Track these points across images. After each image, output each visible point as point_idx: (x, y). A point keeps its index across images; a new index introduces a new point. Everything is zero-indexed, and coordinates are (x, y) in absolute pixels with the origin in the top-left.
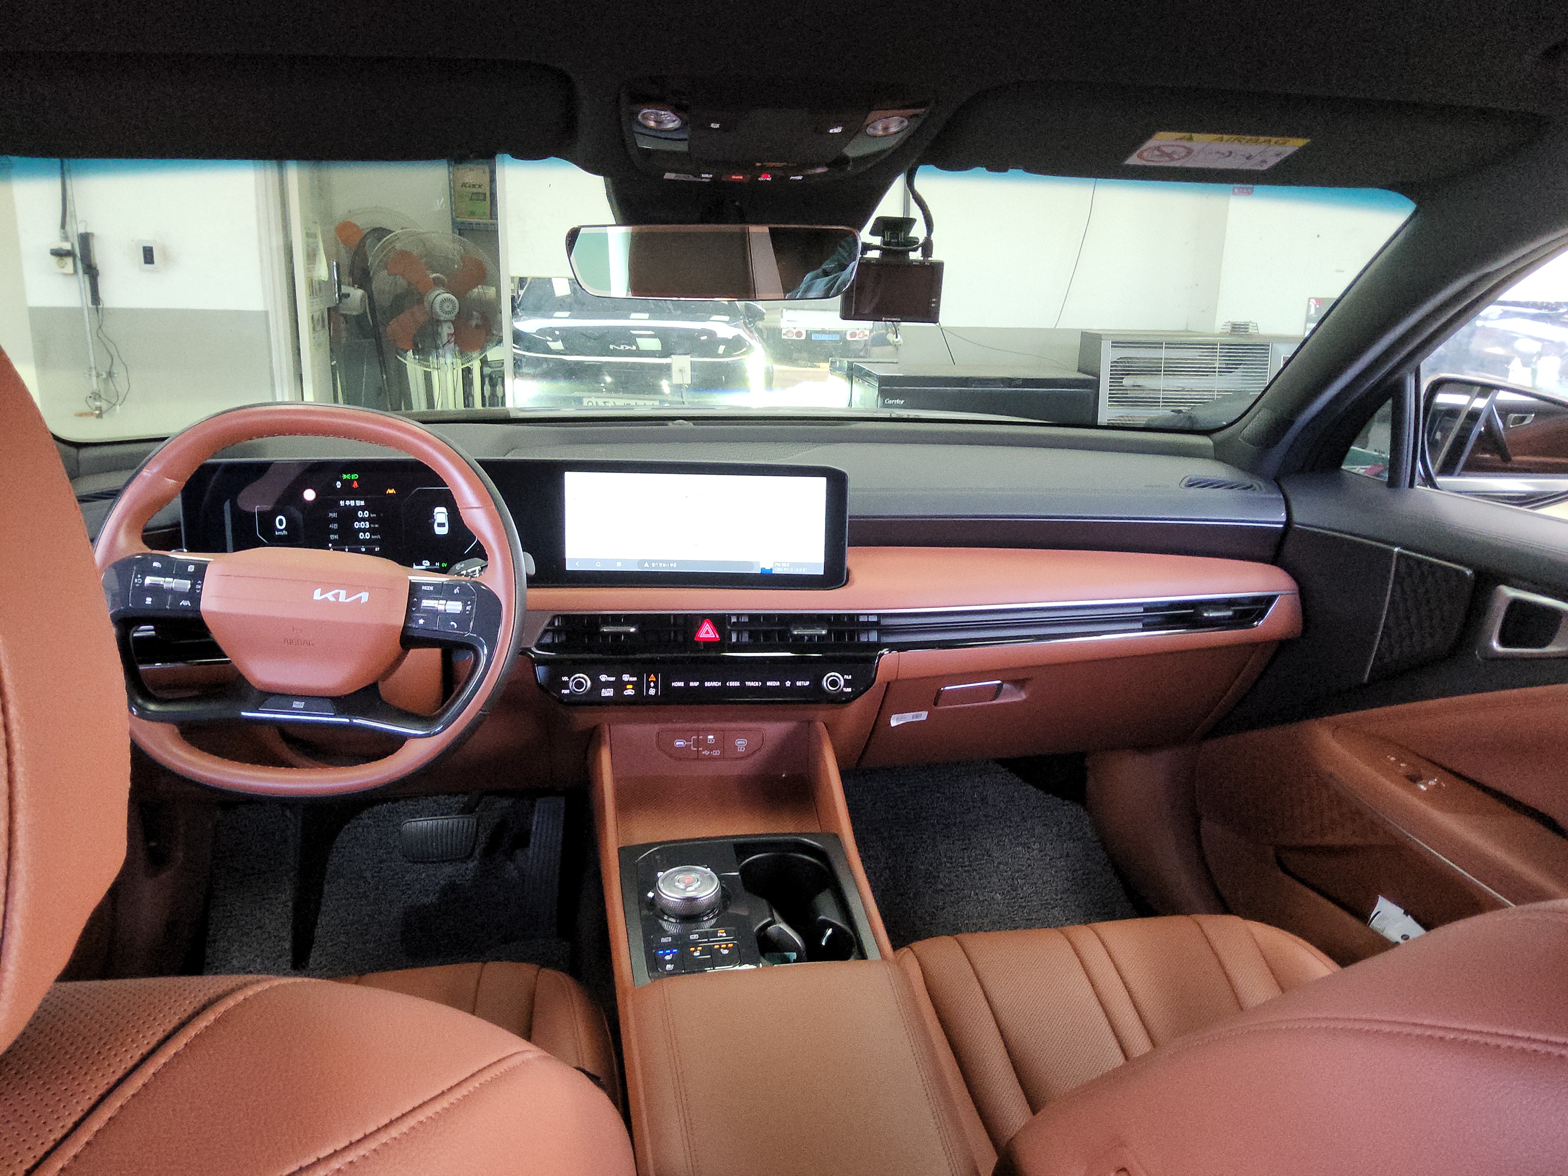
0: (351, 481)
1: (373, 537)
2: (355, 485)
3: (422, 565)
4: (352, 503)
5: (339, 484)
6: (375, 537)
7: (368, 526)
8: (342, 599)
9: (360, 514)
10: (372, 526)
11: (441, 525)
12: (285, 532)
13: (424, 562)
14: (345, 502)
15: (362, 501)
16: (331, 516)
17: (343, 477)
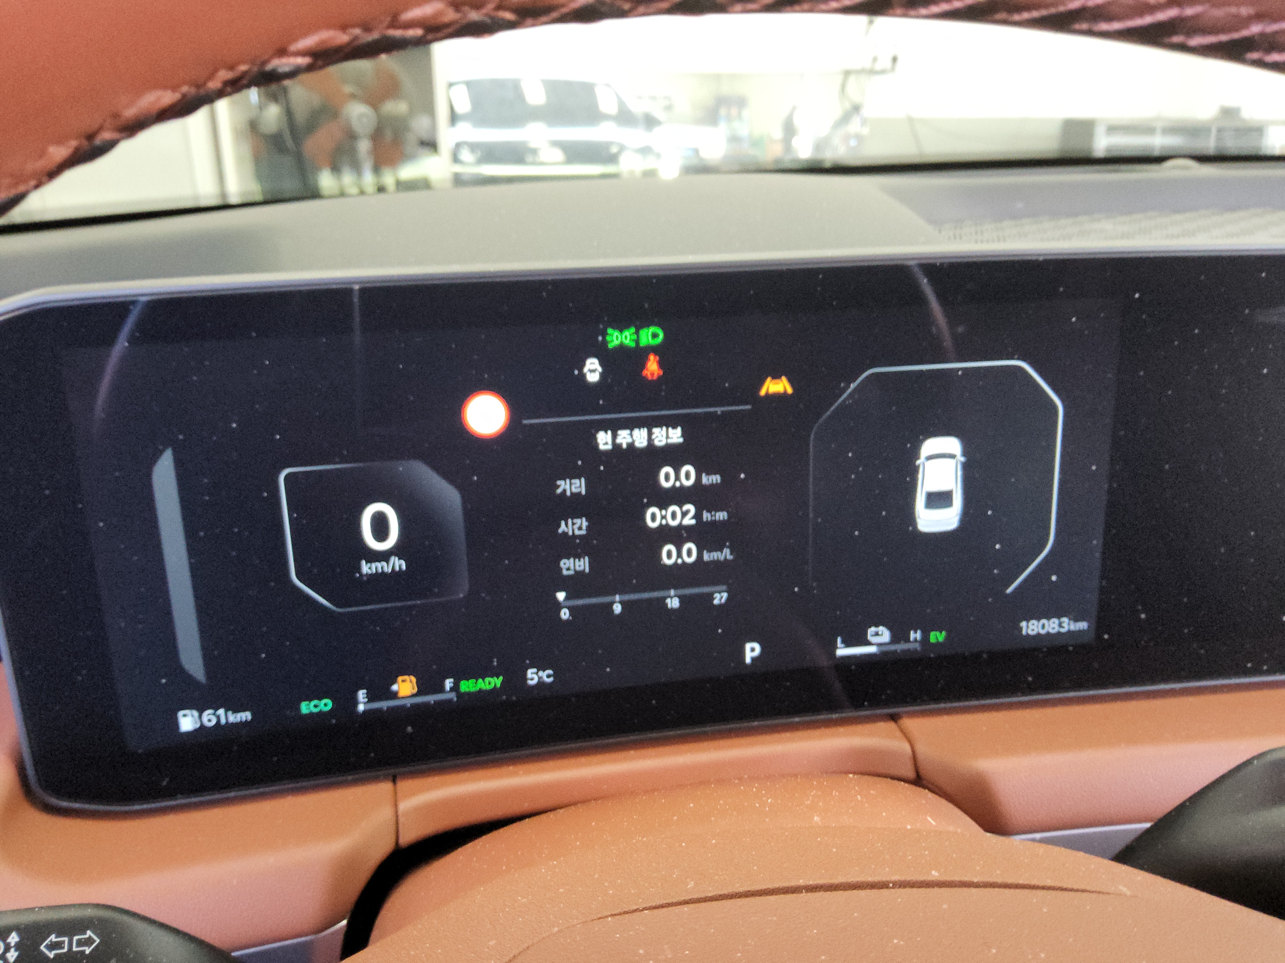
0: (636, 355)
1: (706, 557)
2: (653, 367)
3: (869, 643)
4: (640, 437)
5: (592, 371)
6: (716, 556)
7: (689, 521)
9: (667, 478)
10: (706, 516)
11: (939, 499)
12: (398, 564)
13: (872, 630)
14: (614, 436)
15: (674, 427)
16: (565, 491)
17: (608, 338)
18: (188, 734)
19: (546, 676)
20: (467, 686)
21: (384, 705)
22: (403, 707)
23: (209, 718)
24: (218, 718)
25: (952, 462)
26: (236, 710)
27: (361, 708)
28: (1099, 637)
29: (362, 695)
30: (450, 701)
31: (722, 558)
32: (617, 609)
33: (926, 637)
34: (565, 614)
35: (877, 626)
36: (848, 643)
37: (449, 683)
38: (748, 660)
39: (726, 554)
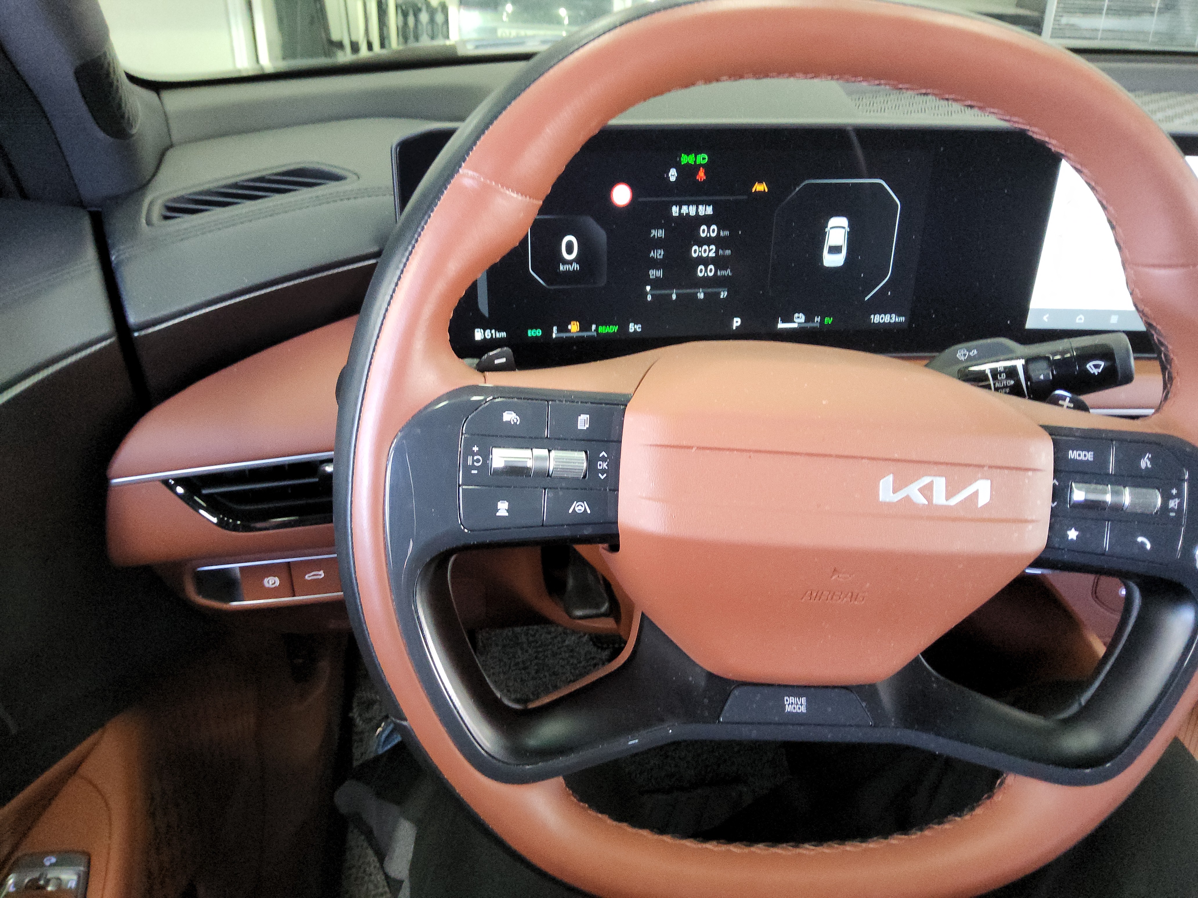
0: (695, 168)
1: (719, 273)
2: (701, 175)
3: (794, 322)
4: (692, 210)
5: (673, 175)
6: (723, 273)
7: (712, 254)
8: (939, 498)
9: (703, 232)
10: (721, 252)
11: (836, 250)
12: (576, 266)
13: (796, 315)
14: (680, 209)
15: (709, 205)
16: (654, 235)
17: (682, 159)
18: (478, 341)
19: (638, 328)
20: (602, 329)
21: (564, 335)
22: (572, 338)
23: (488, 334)
24: (492, 334)
25: (843, 231)
26: (500, 330)
27: (554, 336)
28: (910, 326)
29: (555, 329)
30: (593, 336)
31: (726, 274)
32: (674, 297)
33: (822, 320)
34: (649, 298)
35: (799, 313)
36: (784, 321)
37: (594, 327)
38: (734, 328)
39: (728, 272)
